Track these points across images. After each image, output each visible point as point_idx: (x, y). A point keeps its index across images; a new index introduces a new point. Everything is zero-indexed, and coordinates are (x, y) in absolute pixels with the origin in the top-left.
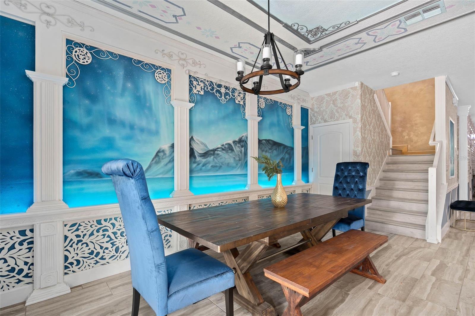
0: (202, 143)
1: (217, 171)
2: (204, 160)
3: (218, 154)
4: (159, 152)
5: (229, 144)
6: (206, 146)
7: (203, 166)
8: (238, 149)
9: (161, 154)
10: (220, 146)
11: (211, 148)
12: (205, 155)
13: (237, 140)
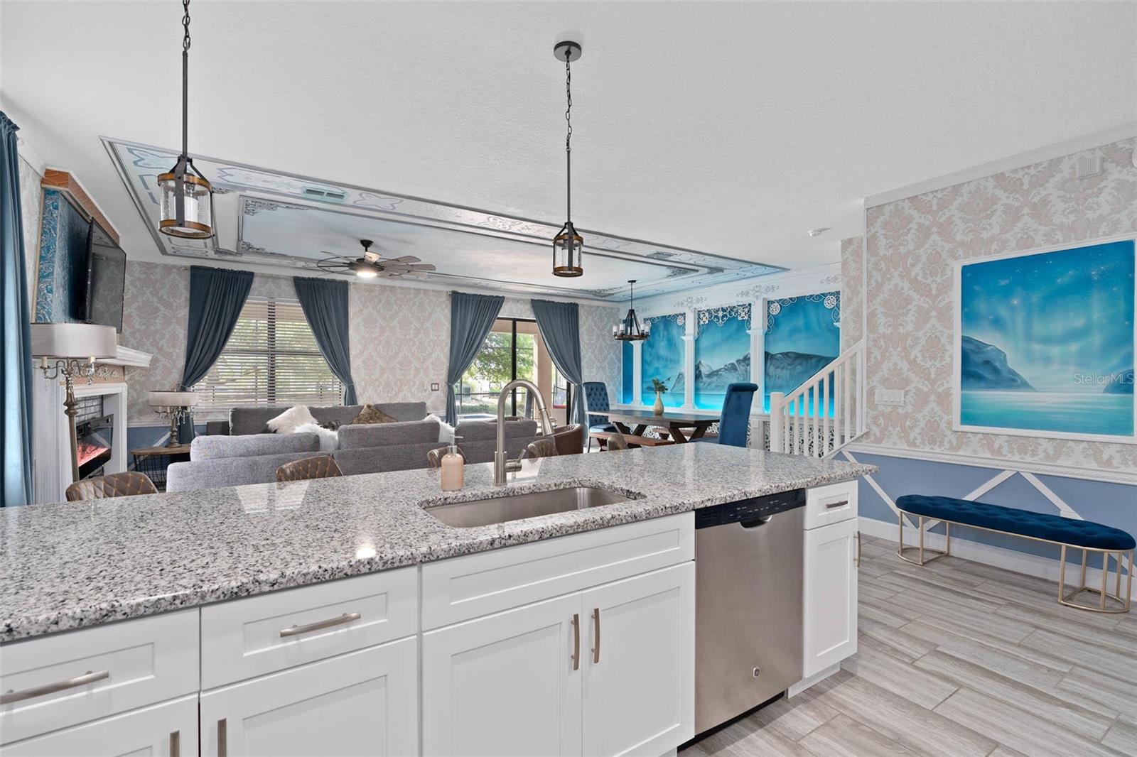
0: (708, 366)
1: (720, 390)
2: (709, 380)
3: (721, 375)
4: (679, 375)
5: (733, 364)
6: (711, 368)
7: (708, 385)
8: (743, 368)
9: (681, 376)
10: (723, 367)
11: (715, 370)
12: (710, 375)
13: (741, 358)
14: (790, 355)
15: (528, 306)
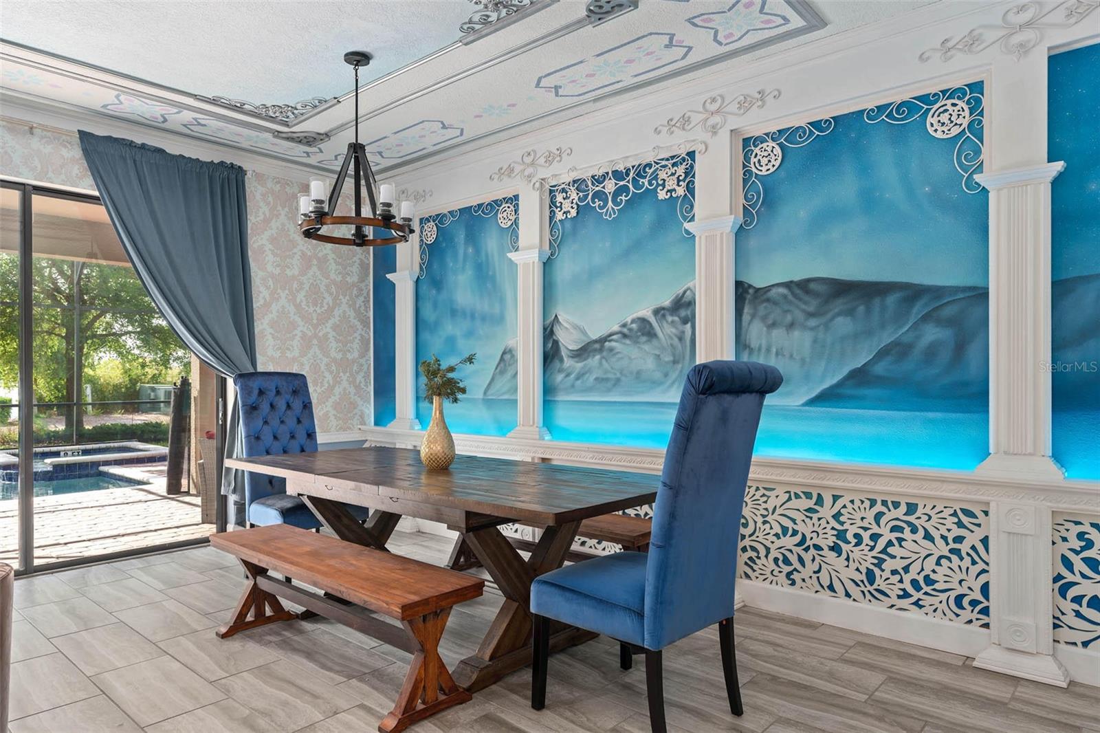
0: (576, 327)
1: (609, 390)
2: (580, 365)
3: (611, 350)
4: (504, 353)
5: (643, 321)
6: (584, 333)
7: (577, 378)
8: (671, 330)
9: (507, 357)
10: (616, 328)
11: (594, 336)
12: (583, 352)
13: (667, 303)
14: (812, 286)
15: (75, 152)
